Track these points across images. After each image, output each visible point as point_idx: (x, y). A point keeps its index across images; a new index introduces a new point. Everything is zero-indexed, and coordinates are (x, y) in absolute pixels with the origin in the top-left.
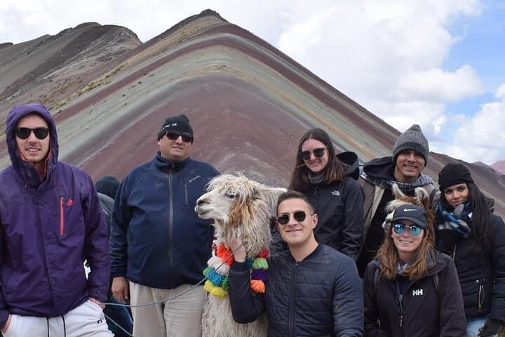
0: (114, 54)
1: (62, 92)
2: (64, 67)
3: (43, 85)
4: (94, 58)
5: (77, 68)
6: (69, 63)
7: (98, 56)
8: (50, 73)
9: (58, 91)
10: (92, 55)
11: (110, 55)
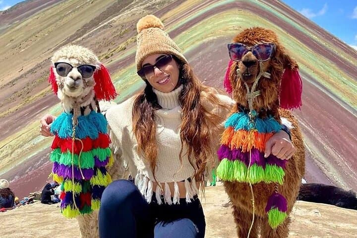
0: (157, 4)
1: (121, 36)
2: (119, 14)
3: (105, 30)
4: (143, 7)
5: (130, 15)
6: (123, 11)
7: (145, 6)
8: (109, 19)
9: (118, 35)
10: (141, 5)
11: (154, 5)
